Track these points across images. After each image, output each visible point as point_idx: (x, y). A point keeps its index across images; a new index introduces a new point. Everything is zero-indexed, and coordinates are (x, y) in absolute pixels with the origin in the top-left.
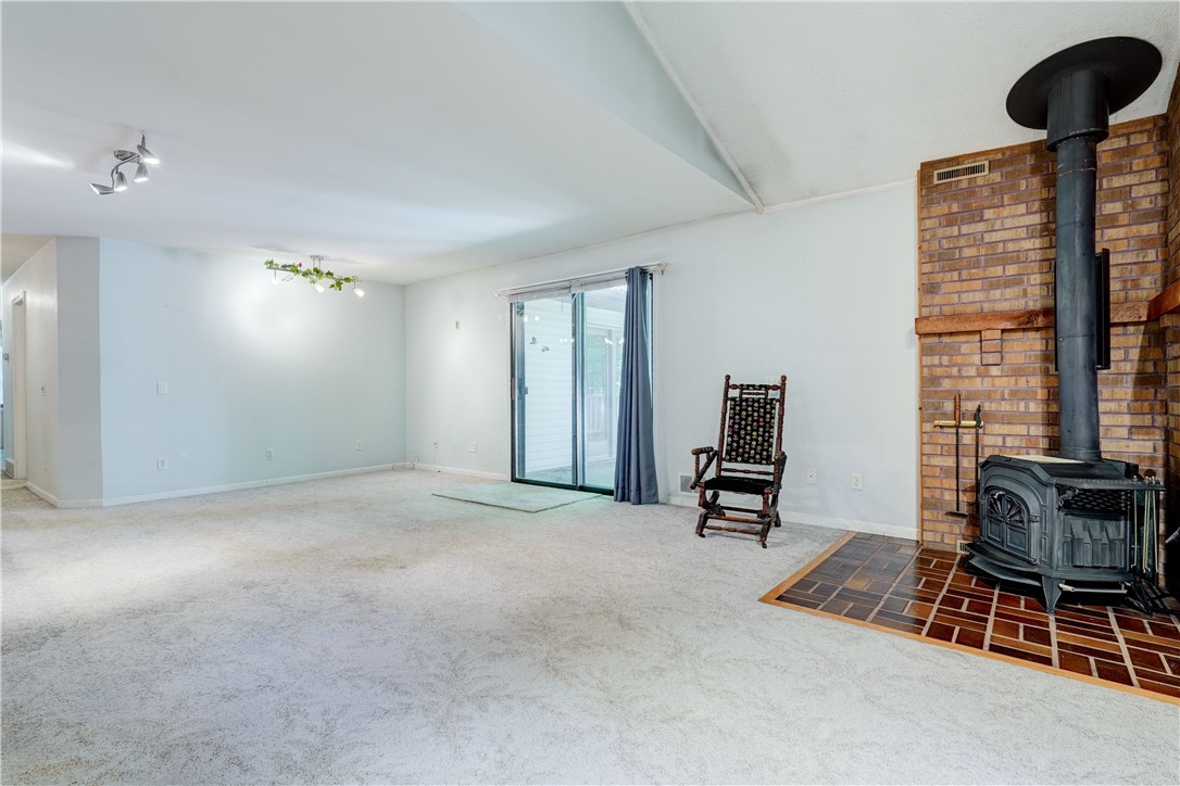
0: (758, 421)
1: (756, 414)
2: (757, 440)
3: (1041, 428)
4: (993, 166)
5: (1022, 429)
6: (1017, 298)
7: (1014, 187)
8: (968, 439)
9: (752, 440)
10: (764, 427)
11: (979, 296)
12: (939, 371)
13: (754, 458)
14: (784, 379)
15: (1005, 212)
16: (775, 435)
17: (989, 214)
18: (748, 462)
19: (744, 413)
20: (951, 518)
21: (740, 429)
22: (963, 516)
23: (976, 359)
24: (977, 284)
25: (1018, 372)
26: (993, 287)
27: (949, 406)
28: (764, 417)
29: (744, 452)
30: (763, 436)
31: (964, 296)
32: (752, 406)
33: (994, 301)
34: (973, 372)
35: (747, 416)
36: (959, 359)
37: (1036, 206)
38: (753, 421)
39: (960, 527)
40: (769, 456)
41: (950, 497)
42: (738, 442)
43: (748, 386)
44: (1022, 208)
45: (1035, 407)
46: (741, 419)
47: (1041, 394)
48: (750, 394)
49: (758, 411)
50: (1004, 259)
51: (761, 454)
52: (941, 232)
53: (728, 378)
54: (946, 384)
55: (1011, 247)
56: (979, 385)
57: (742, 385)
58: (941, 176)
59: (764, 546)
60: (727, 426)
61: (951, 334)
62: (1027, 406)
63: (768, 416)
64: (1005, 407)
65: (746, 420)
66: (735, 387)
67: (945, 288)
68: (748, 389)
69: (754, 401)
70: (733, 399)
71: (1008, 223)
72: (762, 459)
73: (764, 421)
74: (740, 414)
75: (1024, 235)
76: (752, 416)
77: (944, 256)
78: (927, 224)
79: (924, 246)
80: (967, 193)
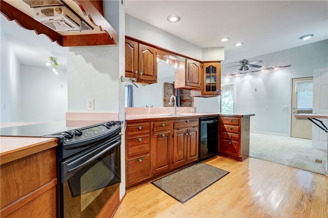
4: (170, 85)
12: (166, 105)
14: (152, 106)
17: (170, 89)
24: (169, 97)
36: (168, 104)
50: (171, 94)
58: (167, 84)
61: (168, 102)
67: (167, 97)
75: (172, 92)
77: (167, 93)
78: (166, 89)
79: (165, 92)
80: (168, 87)
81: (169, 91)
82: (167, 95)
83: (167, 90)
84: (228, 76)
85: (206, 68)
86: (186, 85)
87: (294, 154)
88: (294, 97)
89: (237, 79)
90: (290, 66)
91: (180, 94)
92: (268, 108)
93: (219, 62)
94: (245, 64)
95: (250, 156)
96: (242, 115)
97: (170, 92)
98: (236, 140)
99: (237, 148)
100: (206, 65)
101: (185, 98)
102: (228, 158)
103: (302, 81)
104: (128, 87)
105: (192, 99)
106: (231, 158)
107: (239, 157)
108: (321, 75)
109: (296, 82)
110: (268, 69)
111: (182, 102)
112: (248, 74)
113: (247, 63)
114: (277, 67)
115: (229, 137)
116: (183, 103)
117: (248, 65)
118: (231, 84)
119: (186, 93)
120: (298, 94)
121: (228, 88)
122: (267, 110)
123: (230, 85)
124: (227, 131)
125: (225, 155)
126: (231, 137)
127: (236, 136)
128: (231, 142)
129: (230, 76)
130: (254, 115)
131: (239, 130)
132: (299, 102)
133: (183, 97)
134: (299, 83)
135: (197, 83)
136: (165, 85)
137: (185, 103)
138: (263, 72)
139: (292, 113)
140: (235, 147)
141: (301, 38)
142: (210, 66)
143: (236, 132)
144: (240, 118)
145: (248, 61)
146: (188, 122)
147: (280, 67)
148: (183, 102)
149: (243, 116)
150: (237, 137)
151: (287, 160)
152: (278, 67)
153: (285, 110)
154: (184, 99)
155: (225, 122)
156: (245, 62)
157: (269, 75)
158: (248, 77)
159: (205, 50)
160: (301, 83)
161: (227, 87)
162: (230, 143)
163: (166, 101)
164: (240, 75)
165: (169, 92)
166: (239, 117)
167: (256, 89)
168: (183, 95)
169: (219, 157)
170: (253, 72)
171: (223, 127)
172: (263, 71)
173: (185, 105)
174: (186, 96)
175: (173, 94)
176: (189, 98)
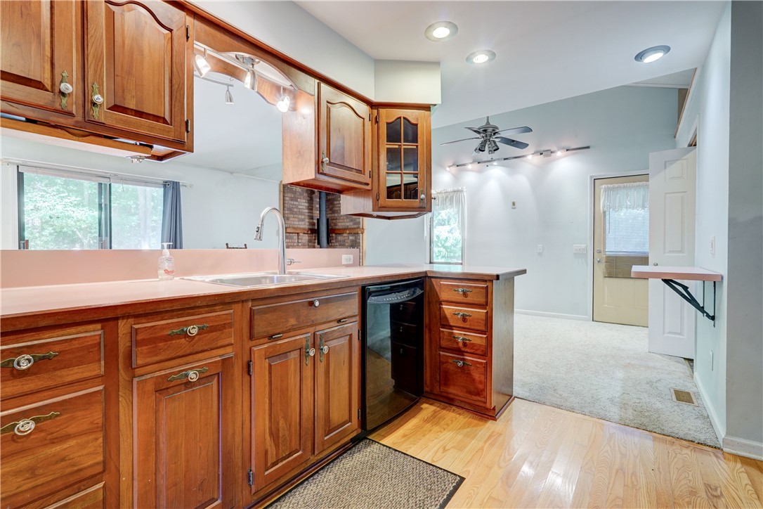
6: (304, 225)
7: (303, 195)
11: (297, 223)
12: (289, 244)
14: (245, 245)
15: (302, 201)
17: (299, 200)
23: (297, 241)
24: (297, 219)
25: (304, 245)
26: (300, 221)
31: (295, 222)
33: (300, 225)
34: (296, 244)
36: (293, 241)
37: (307, 202)
44: (304, 201)
50: (302, 214)
52: (290, 202)
53: (227, 244)
55: (303, 211)
61: (293, 233)
67: (291, 219)
71: (303, 204)
75: (305, 208)
77: (290, 209)
78: (287, 199)
79: (286, 205)
80: (295, 193)
81: (297, 203)
82: (289, 216)
83: (292, 200)
84: (448, 169)
85: (387, 123)
86: (319, 171)
87: (620, 374)
88: (598, 223)
89: (471, 176)
90: (588, 147)
91: (326, 214)
92: (541, 251)
93: (427, 108)
94: (491, 136)
95: (515, 394)
96: (494, 272)
97: (300, 207)
98: (479, 352)
99: (483, 378)
100: (388, 116)
101: (339, 224)
102: (454, 408)
103: (616, 185)
104: (165, 186)
105: (358, 228)
106: (462, 408)
107: (488, 406)
108: (665, 168)
109: (602, 187)
110: (541, 154)
111: (334, 235)
112: (495, 163)
113: (494, 134)
114: (561, 148)
115: (458, 343)
116: (336, 238)
117: (496, 140)
118: (456, 189)
120: (607, 217)
121: (448, 199)
122: (540, 254)
123: (454, 191)
124: (452, 324)
125: (448, 401)
126: (465, 344)
127: (478, 342)
128: (463, 360)
129: (454, 169)
130: (524, 272)
131: (488, 320)
132: (610, 236)
133: (334, 221)
134: (609, 188)
135: (359, 171)
136: (284, 188)
137: (340, 238)
138: (531, 159)
139: (596, 262)
140: (477, 375)
141: (639, 57)
142: (400, 118)
143: (479, 328)
144: (489, 284)
145: (497, 128)
146: (317, 304)
147: (567, 150)
148: (336, 234)
149: (498, 277)
150: (483, 342)
151: (612, 400)
152: (563, 148)
153: (580, 254)
154: (337, 227)
155: (444, 295)
156: (490, 130)
157: (543, 170)
158: (496, 172)
159: (383, 65)
160: (613, 189)
161: (447, 197)
162: (460, 364)
163: (289, 230)
164: (476, 166)
165: (297, 208)
166: (486, 281)
167: (514, 204)
168: (336, 215)
169: (428, 409)
170: (507, 159)
171: (438, 313)
172: (530, 157)
173: (342, 243)
174: (342, 218)
175: (307, 214)
176: (352, 223)
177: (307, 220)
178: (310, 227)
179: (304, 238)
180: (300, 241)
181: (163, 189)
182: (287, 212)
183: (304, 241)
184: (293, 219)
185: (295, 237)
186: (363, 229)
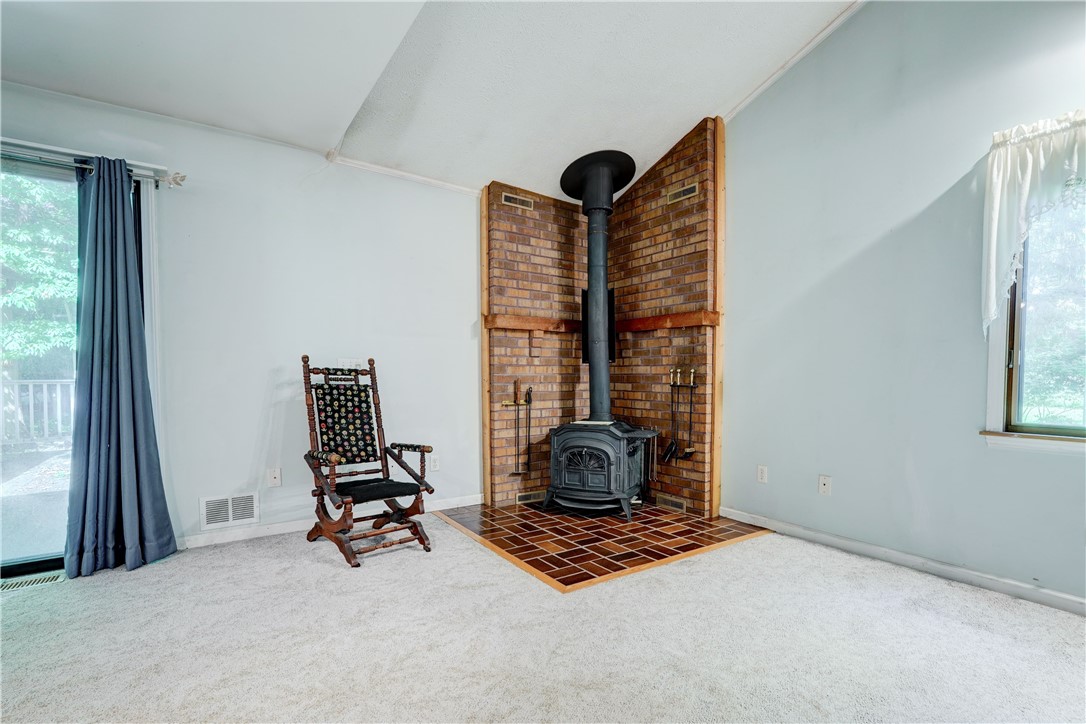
0: (353, 412)
1: (350, 404)
2: (355, 435)
3: (558, 402)
4: (537, 206)
5: (549, 404)
6: (547, 309)
7: (545, 226)
8: (522, 414)
9: (349, 435)
10: (361, 418)
11: (528, 303)
12: (505, 360)
13: (359, 456)
14: (371, 362)
15: (542, 243)
16: (375, 426)
17: (533, 241)
18: (354, 462)
19: (336, 403)
20: (512, 478)
21: (334, 423)
22: (519, 474)
23: (527, 351)
24: (527, 294)
25: (547, 363)
26: (536, 297)
27: (511, 389)
28: (360, 407)
29: (345, 451)
30: (362, 429)
31: (520, 301)
32: (345, 395)
33: (536, 309)
34: (524, 361)
35: (340, 406)
36: (516, 351)
37: (555, 247)
38: (347, 412)
39: (517, 483)
40: (375, 451)
41: (511, 461)
42: (334, 440)
43: (336, 370)
44: (549, 244)
45: (556, 388)
46: (334, 411)
47: (559, 379)
48: (341, 380)
49: (352, 401)
50: (541, 278)
51: (366, 451)
52: (506, 244)
53: (305, 359)
54: (509, 371)
55: (545, 271)
56: (528, 372)
57: (327, 369)
58: (508, 199)
59: (428, 550)
60: (317, 420)
61: (514, 330)
62: (552, 387)
63: (364, 405)
64: (542, 388)
65: (339, 411)
66: (317, 371)
67: (510, 292)
68: (335, 374)
69: (346, 389)
70: (320, 387)
72: (368, 456)
73: (360, 412)
74: (331, 405)
75: (550, 264)
76: (346, 406)
77: (508, 266)
78: (497, 235)
79: (495, 253)
80: (521, 220)
81: (528, 250)
82: (504, 282)
83: (512, 241)
91: (607, 281)
97: (536, 260)
101: (645, 305)
104: (81, 173)
105: (702, 309)
111: (629, 336)
116: (635, 345)
119: (652, 267)
133: (631, 299)
136: (490, 205)
137: (646, 343)
148: (636, 332)
154: (639, 314)
163: (500, 322)
165: (527, 262)
168: (636, 280)
173: (650, 357)
174: (652, 286)
175: (556, 281)
176: (679, 299)
177: (557, 297)
178: (565, 316)
179: (548, 344)
180: (535, 352)
181: (75, 185)
182: (496, 272)
183: (547, 353)
184: (517, 293)
185: (522, 340)
186: (715, 312)
